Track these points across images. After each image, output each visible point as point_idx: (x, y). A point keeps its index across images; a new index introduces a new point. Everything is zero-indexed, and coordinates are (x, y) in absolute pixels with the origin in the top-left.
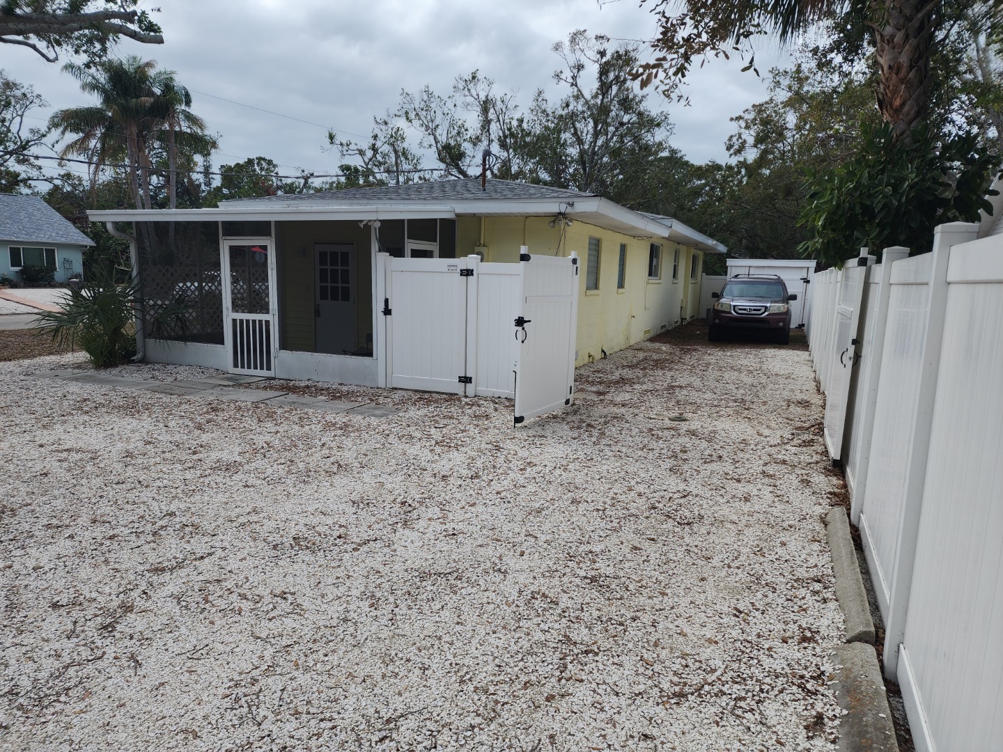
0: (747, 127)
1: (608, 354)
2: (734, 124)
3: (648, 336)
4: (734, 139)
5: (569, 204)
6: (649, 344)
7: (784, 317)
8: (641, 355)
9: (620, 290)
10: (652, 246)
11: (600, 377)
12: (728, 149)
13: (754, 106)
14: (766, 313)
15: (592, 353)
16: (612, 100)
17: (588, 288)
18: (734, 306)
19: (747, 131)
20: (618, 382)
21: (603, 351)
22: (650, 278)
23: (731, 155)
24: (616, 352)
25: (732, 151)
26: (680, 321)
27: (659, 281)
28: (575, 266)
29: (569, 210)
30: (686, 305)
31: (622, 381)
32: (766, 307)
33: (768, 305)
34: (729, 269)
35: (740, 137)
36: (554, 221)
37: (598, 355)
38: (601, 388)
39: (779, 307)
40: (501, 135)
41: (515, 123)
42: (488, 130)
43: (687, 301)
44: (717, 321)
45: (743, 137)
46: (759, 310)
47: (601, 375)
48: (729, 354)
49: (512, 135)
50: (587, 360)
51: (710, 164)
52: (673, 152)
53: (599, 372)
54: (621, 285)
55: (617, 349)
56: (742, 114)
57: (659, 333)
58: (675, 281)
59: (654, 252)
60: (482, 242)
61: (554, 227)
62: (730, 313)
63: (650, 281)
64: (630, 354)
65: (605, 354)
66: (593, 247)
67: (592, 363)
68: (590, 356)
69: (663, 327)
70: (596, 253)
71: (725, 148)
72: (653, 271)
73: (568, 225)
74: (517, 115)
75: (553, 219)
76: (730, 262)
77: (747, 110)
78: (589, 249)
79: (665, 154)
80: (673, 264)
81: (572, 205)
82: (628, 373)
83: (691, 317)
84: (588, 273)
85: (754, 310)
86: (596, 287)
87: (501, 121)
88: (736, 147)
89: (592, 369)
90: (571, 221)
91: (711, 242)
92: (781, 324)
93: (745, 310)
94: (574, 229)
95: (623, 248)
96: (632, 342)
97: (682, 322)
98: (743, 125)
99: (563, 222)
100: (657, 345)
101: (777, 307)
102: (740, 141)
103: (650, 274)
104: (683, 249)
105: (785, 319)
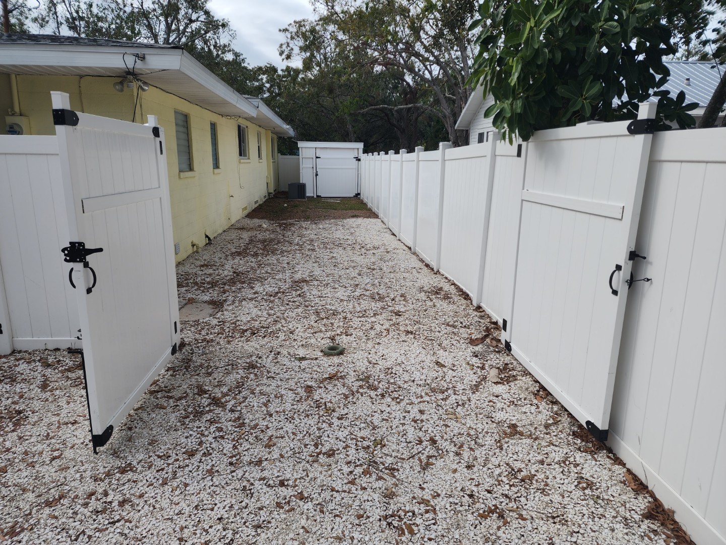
0: (292, 38)
1: (212, 238)
2: (282, 34)
3: (246, 212)
4: (284, 47)
5: (137, 56)
6: (248, 221)
8: (246, 236)
9: (216, 171)
10: (238, 126)
11: (210, 275)
12: (281, 54)
13: (295, 22)
15: (196, 242)
17: (181, 170)
19: (292, 42)
20: (232, 282)
21: (207, 236)
22: (241, 157)
23: (283, 60)
24: (220, 234)
25: (284, 56)
26: (267, 195)
27: (248, 161)
28: (158, 140)
29: (139, 65)
30: (271, 181)
31: (237, 278)
34: (300, 150)
35: (288, 45)
36: (121, 83)
37: (201, 242)
38: (213, 294)
43: (271, 177)
45: (291, 45)
47: (211, 271)
48: (321, 226)
49: (81, 18)
50: (190, 250)
51: (268, 66)
52: (237, 55)
53: (207, 266)
54: (216, 165)
55: (220, 231)
56: (288, 27)
57: (253, 208)
58: (261, 161)
59: (241, 132)
60: (17, 109)
61: (122, 90)
63: (242, 161)
64: (233, 235)
65: (209, 239)
66: (182, 129)
67: (197, 252)
68: (193, 246)
69: (256, 202)
70: (185, 130)
71: (278, 53)
72: (242, 152)
73: (143, 90)
75: (120, 79)
76: (300, 144)
77: (291, 24)
78: (177, 125)
79: (229, 57)
80: (257, 145)
81: (143, 58)
82: (241, 264)
83: (275, 191)
84: (179, 152)
86: (191, 169)
88: (286, 53)
89: (198, 263)
90: (145, 83)
91: (286, 127)
94: (151, 95)
95: (213, 126)
96: (233, 221)
97: (269, 195)
98: (289, 36)
99: (135, 85)
100: (256, 221)
102: (289, 49)
103: (240, 155)
104: (263, 131)
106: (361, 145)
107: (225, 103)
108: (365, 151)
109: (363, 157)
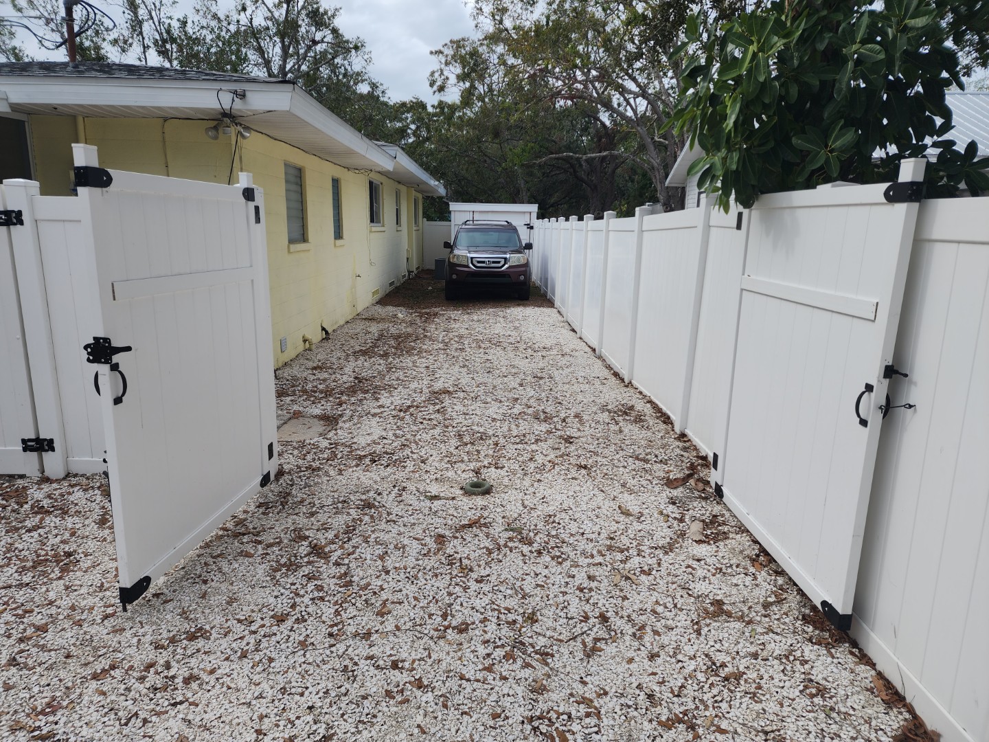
0: (447, 63)
1: (330, 331)
2: (434, 57)
3: (377, 297)
4: (437, 75)
5: (235, 92)
6: (379, 309)
7: (523, 269)
8: (374, 329)
9: (339, 242)
10: (371, 183)
11: (324, 380)
12: (432, 85)
13: (451, 42)
14: (506, 266)
15: (308, 336)
16: (299, 12)
17: (291, 241)
18: (472, 258)
19: (447, 68)
20: (352, 391)
21: (323, 329)
22: (372, 224)
23: (435, 92)
24: (342, 327)
25: (435, 88)
26: (407, 274)
27: (382, 229)
28: (252, 205)
29: (238, 104)
30: (412, 255)
31: (360, 386)
32: (505, 259)
33: (508, 256)
34: (452, 213)
35: (442, 73)
36: (216, 128)
37: (316, 336)
38: (326, 407)
39: (519, 259)
40: (158, 38)
41: (175, 24)
42: (141, 33)
43: (412, 250)
44: (454, 277)
45: (445, 73)
46: (499, 262)
47: (326, 375)
48: (475, 318)
49: (173, 40)
50: (300, 347)
51: (414, 100)
52: (374, 85)
53: (321, 368)
54: (338, 235)
55: (342, 322)
56: (442, 49)
57: (387, 292)
58: (399, 229)
59: (373, 190)
61: (216, 138)
62: (467, 266)
63: (374, 229)
64: (359, 327)
65: (327, 333)
66: (294, 187)
67: (310, 349)
68: (305, 341)
69: (391, 284)
70: (298, 188)
71: (428, 84)
72: (374, 217)
73: (243, 136)
74: (178, 14)
75: (214, 123)
76: (454, 206)
77: (446, 45)
78: (287, 181)
79: (364, 89)
80: (395, 207)
81: (242, 96)
82: (367, 367)
83: (417, 268)
84: (289, 217)
85: (494, 262)
86: (304, 238)
87: (156, 19)
88: (438, 83)
89: (311, 364)
90: (246, 128)
91: (433, 182)
92: (522, 278)
93: (483, 262)
94: (253, 144)
95: (336, 183)
96: (360, 309)
97: (409, 275)
98: (443, 60)
99: (233, 130)
100: (390, 310)
101: (515, 259)
102: (443, 77)
103: (372, 221)
104: (403, 189)
105: (526, 271)
106: (534, 208)
107: (350, 153)
108: (541, 216)
109: (537, 223)
